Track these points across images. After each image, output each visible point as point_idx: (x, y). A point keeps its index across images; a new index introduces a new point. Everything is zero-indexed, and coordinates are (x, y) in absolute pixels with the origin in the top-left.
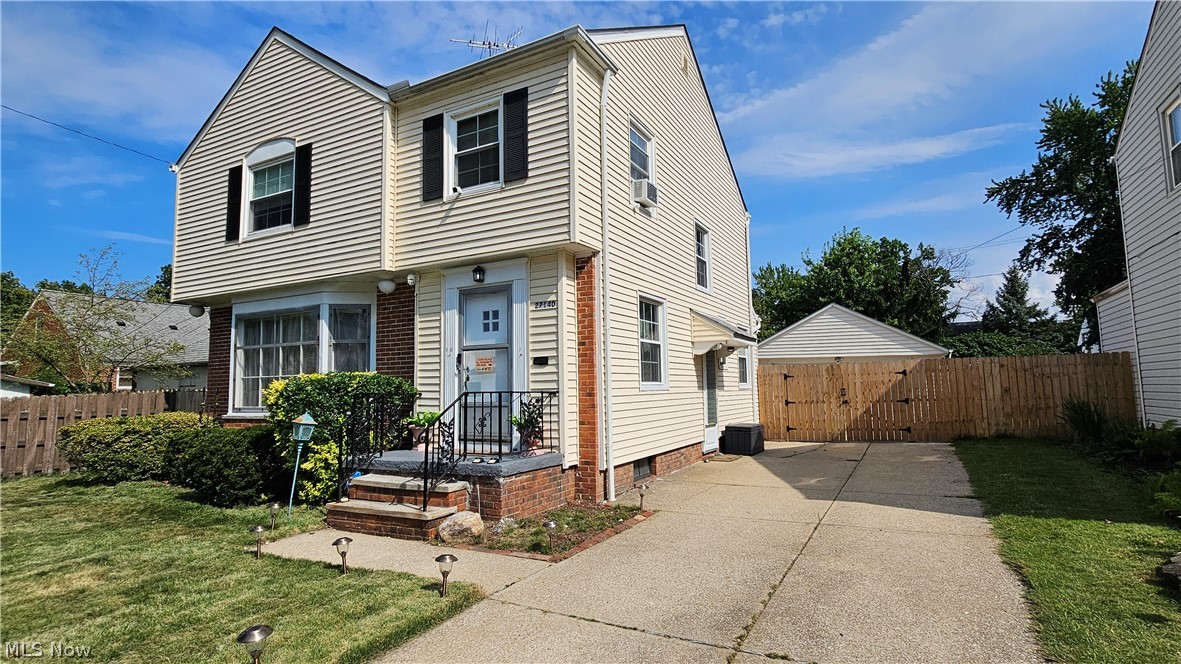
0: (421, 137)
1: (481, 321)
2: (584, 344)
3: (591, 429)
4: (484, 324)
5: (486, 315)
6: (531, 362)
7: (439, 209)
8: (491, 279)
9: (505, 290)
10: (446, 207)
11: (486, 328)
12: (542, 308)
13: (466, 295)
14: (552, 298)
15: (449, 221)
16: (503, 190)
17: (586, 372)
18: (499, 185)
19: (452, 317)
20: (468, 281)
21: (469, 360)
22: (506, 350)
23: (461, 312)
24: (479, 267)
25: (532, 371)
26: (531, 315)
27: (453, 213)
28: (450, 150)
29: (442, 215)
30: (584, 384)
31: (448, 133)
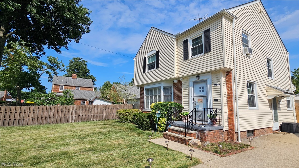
0: (183, 45)
1: (199, 89)
2: (229, 95)
3: (232, 120)
4: (200, 90)
5: (200, 88)
6: (213, 100)
8: (201, 78)
9: (205, 81)
10: (189, 61)
11: (200, 91)
12: (216, 86)
13: (195, 83)
14: (219, 83)
15: (190, 64)
16: (204, 55)
17: (230, 104)
18: (203, 54)
19: (191, 88)
20: (195, 79)
21: (196, 99)
22: (206, 97)
23: (194, 87)
24: (198, 76)
25: (213, 103)
26: (213, 88)
27: (191, 62)
28: (190, 47)
29: (188, 63)
30: (229, 107)
31: (189, 43)
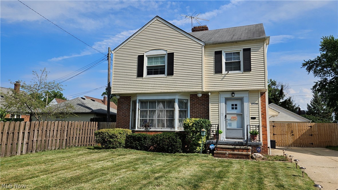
0: (214, 56)
1: (231, 107)
2: (263, 114)
3: (266, 136)
5: (233, 105)
6: (250, 118)
7: (220, 76)
9: (241, 100)
10: (223, 76)
13: (227, 99)
14: (257, 102)
18: (242, 72)
19: (223, 105)
20: (229, 96)
22: (241, 115)
24: (233, 92)
28: (224, 61)
29: (222, 78)
31: (223, 56)
